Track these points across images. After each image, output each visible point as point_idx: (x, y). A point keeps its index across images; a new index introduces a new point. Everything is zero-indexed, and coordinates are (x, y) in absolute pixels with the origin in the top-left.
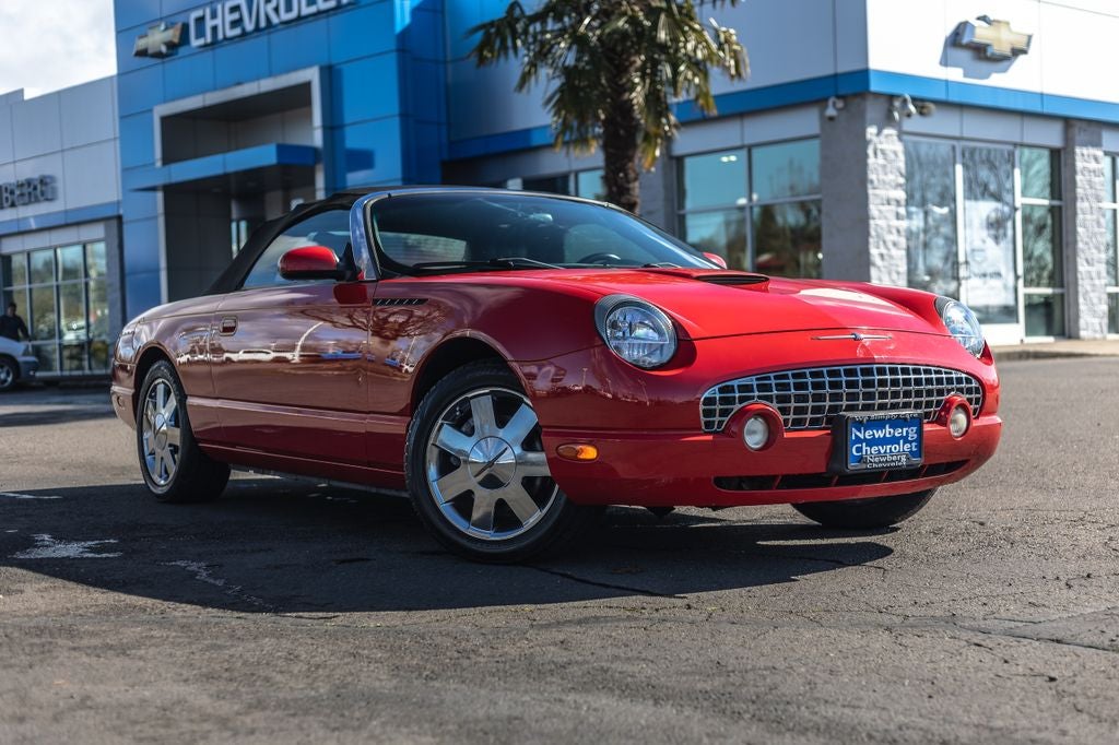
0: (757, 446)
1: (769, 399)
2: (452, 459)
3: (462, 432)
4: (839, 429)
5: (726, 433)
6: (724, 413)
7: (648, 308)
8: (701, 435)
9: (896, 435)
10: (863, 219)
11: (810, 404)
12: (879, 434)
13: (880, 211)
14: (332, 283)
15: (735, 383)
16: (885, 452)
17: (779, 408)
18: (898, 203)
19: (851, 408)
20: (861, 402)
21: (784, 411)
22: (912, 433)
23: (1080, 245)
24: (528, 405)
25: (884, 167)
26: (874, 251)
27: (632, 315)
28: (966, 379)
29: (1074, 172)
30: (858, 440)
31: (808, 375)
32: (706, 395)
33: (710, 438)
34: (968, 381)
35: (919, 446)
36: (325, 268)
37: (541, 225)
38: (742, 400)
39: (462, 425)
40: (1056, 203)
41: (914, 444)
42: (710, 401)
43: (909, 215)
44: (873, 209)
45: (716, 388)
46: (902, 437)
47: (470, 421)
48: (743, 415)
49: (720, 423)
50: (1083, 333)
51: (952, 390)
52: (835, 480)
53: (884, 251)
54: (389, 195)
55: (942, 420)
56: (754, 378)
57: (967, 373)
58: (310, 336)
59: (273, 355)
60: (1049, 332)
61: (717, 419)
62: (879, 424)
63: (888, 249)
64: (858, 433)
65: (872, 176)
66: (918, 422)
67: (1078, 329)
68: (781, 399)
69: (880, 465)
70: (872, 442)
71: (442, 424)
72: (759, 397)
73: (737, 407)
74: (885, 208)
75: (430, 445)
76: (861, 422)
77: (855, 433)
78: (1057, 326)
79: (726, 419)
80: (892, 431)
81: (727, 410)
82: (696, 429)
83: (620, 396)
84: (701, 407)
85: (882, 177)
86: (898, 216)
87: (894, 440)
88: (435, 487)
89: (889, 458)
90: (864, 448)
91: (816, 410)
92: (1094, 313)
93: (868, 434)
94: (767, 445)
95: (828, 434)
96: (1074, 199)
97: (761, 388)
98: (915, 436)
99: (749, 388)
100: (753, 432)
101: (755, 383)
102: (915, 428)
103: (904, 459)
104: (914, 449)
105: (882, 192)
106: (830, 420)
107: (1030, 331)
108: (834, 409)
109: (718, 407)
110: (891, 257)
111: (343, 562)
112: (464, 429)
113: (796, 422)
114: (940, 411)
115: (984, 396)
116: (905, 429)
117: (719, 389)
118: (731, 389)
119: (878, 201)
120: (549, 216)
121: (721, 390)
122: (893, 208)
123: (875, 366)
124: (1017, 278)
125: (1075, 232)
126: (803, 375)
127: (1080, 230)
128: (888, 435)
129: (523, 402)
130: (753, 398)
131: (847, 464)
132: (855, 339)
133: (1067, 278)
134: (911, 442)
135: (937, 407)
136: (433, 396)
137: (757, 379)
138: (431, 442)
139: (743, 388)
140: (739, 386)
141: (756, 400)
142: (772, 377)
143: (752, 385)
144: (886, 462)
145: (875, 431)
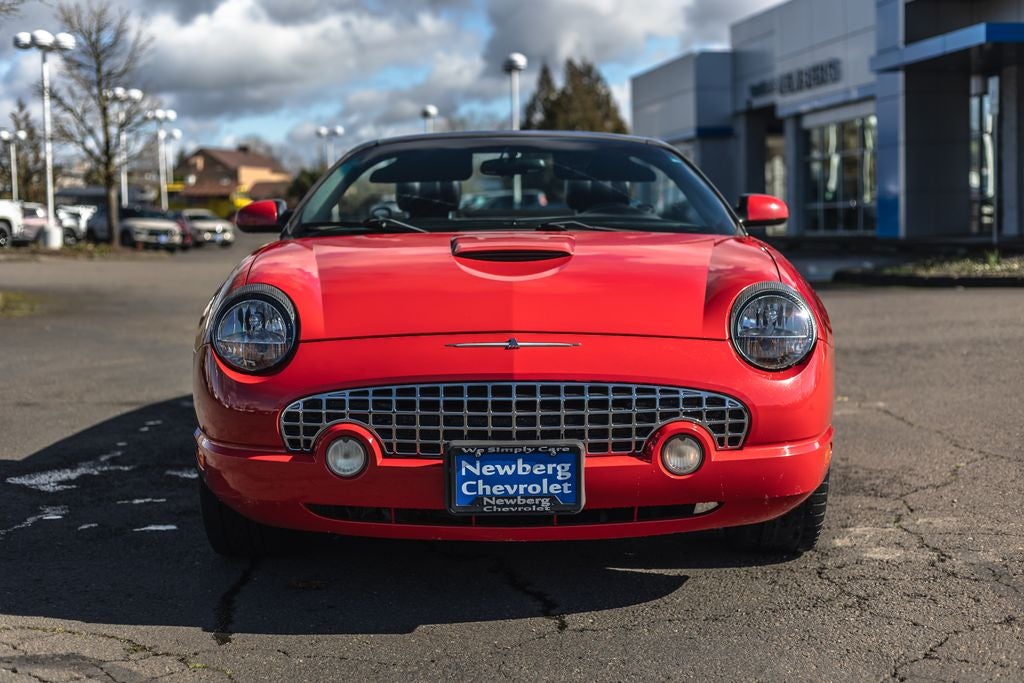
1: (363, 418)
6: (309, 431)
9: (536, 472)
11: (418, 427)
12: (506, 470)
15: (324, 397)
16: (516, 493)
17: (377, 430)
21: (385, 434)
22: (561, 471)
30: (470, 476)
31: (417, 392)
32: (287, 409)
38: (330, 417)
41: (566, 485)
42: (292, 417)
45: (300, 402)
46: (546, 475)
49: (306, 442)
56: (347, 392)
61: (302, 437)
62: (504, 457)
64: (470, 468)
66: (572, 458)
69: (506, 509)
70: (490, 481)
72: (352, 416)
73: (325, 425)
76: (472, 454)
77: (465, 467)
79: (313, 439)
80: (528, 467)
81: (311, 428)
82: (277, 446)
84: (283, 423)
87: (532, 479)
89: (522, 501)
90: (481, 487)
91: (428, 434)
93: (488, 470)
94: (364, 472)
95: (439, 465)
97: (356, 405)
98: (568, 475)
99: (340, 404)
100: (342, 456)
101: (347, 398)
102: (567, 466)
103: (547, 503)
104: (566, 491)
108: (450, 434)
109: (302, 424)
113: (402, 447)
116: (550, 467)
117: (304, 403)
118: (317, 404)
121: (306, 405)
128: (520, 472)
130: (343, 416)
131: (450, 505)
134: (561, 483)
137: (351, 394)
139: (331, 404)
140: (328, 401)
141: (347, 419)
142: (371, 393)
143: (344, 400)
144: (516, 505)
145: (499, 467)
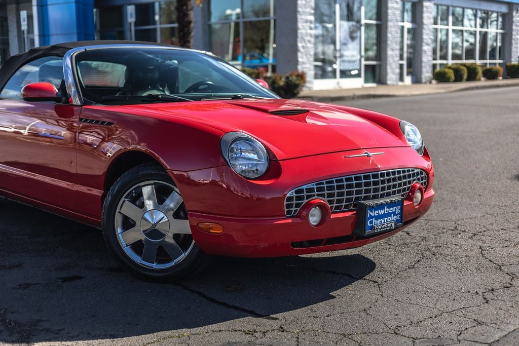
0: (314, 224)
1: (323, 195)
2: (130, 220)
3: (136, 205)
4: (361, 211)
5: (298, 216)
6: (297, 205)
7: (252, 141)
8: (284, 219)
9: (390, 211)
10: (295, 29)
11: (345, 197)
12: (381, 212)
13: (303, 26)
14: (53, 103)
15: (304, 187)
16: (384, 222)
17: (328, 201)
18: (311, 22)
19: (366, 198)
20: (372, 194)
21: (330, 202)
22: (397, 209)
23: (389, 42)
24: (177, 192)
25: (305, 5)
26: (300, 45)
27: (243, 146)
28: (421, 172)
29: (387, 8)
30: (371, 217)
31: (344, 180)
32: (288, 195)
33: (290, 221)
34: (422, 173)
35: (401, 217)
36: (49, 95)
37: (172, 67)
38: (308, 197)
39: (136, 200)
40: (379, 22)
41: (398, 216)
42: (290, 199)
43: (316, 28)
44: (300, 25)
45: (293, 191)
46: (393, 213)
47: (141, 198)
48: (309, 206)
49: (295, 211)
50: (389, 82)
51: (415, 180)
52: (355, 238)
53: (304, 44)
54: (85, 49)
55: (410, 198)
56: (314, 184)
57: (421, 169)
58: (33, 125)
59: (13, 130)
60: (374, 81)
61: (293, 209)
62: (381, 206)
63: (306, 43)
64: (371, 213)
65: (300, 9)
66: (401, 203)
67: (386, 80)
68: (330, 195)
69: (382, 230)
70: (377, 218)
71: (125, 201)
72: (318, 195)
73: (305, 201)
74: (305, 24)
75: (117, 213)
76: (373, 207)
77: (370, 213)
78: (377, 78)
79: (299, 209)
80: (388, 209)
81: (299, 203)
82: (281, 216)
83: (232, 189)
84: (285, 203)
85: (304, 10)
86: (311, 29)
87: (389, 215)
88: (120, 237)
89: (386, 225)
90: (374, 221)
91: (348, 200)
92: (393, 73)
93: (376, 213)
94: (321, 223)
95: (354, 214)
96: (387, 21)
97: (319, 189)
98: (399, 211)
99: (312, 190)
100: (314, 215)
102: (399, 207)
103: (393, 225)
104: (398, 218)
105: (303, 17)
106: (355, 205)
107: (366, 81)
108: (357, 199)
109: (294, 202)
110: (307, 47)
111: (65, 280)
112: (137, 203)
113: (337, 208)
114: (409, 193)
115: (428, 181)
116: (394, 208)
117: (295, 191)
118: (301, 191)
119: (302, 21)
120: (176, 62)
121: (297, 192)
122: (308, 24)
123: (379, 172)
124: (361, 56)
125: (386, 36)
126: (341, 181)
127: (389, 35)
128: (386, 213)
129: (173, 190)
130: (314, 195)
131: (365, 232)
132: (368, 156)
133: (383, 57)
135: (408, 190)
136: (120, 183)
137: (316, 185)
138: (118, 210)
139: (308, 190)
140: (306, 189)
141: (316, 197)
142: (325, 183)
143: (314, 188)
144: (385, 227)
145: (379, 211)
